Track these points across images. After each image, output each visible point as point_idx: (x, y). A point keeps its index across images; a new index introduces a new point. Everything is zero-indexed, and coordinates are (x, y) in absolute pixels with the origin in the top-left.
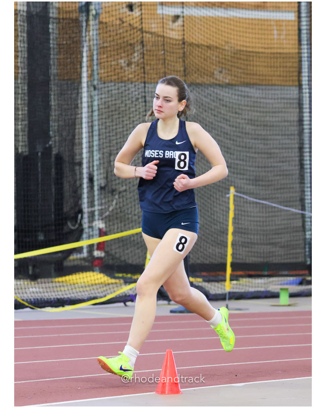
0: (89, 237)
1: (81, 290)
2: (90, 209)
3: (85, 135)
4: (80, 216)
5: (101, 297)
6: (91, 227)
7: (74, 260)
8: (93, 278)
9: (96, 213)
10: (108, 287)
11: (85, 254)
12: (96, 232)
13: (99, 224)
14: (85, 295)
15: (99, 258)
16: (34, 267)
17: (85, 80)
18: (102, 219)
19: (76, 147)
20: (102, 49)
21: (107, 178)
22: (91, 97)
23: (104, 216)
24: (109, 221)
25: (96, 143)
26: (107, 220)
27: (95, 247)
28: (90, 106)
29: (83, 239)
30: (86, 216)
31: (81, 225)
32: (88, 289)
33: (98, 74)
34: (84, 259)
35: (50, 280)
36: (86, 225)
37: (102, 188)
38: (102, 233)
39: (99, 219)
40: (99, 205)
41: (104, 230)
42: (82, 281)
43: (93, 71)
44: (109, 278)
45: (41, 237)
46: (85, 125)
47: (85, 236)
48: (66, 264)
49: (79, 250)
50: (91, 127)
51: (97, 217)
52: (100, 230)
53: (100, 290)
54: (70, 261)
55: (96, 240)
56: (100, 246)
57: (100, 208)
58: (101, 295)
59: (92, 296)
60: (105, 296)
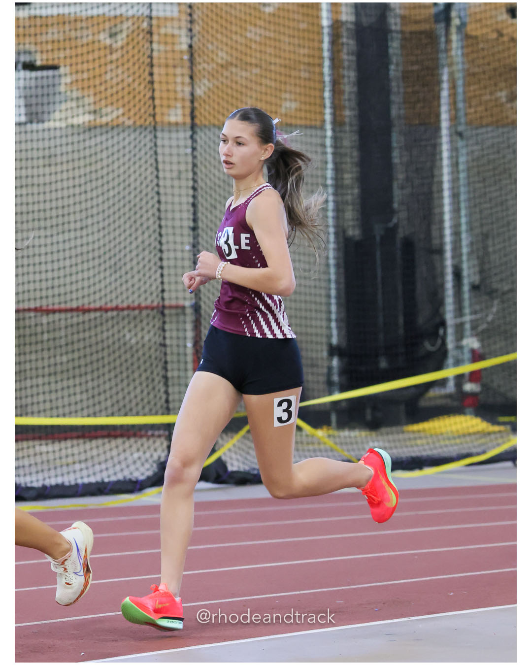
0: (458, 363)
1: (447, 442)
2: (459, 320)
3: (447, 208)
4: (441, 332)
5: (478, 454)
6: (459, 348)
7: (435, 398)
8: (464, 425)
9: (468, 326)
10: (488, 439)
11: (451, 388)
12: (467, 355)
13: (472, 343)
14: (453, 451)
15: (473, 395)
16: (374, 409)
17: (445, 124)
18: (477, 335)
19: (434, 227)
20: (470, 76)
21: (481, 272)
22: (454, 150)
23: (480, 328)
24: (489, 337)
25: (463, 220)
26: (483, 336)
27: (467, 378)
28: (455, 165)
29: (448, 367)
30: (450, 331)
31: (444, 343)
32: (458, 441)
33: (466, 114)
34: (450, 396)
35: (399, 428)
36: (450, 345)
37: (475, 288)
38: (476, 357)
39: (472, 336)
40: (471, 314)
41: (481, 351)
42: (449, 429)
43: (456, 110)
44: (489, 424)
45: (383, 364)
46: (446, 193)
47: (450, 361)
48: (423, 403)
49: (443, 382)
50: (455, 196)
51: (468, 332)
52: (473, 351)
53: (476, 443)
54: (430, 399)
55: (467, 368)
56: (474, 376)
57: (473, 317)
58: (479, 450)
59: (464, 452)
60: (484, 452)
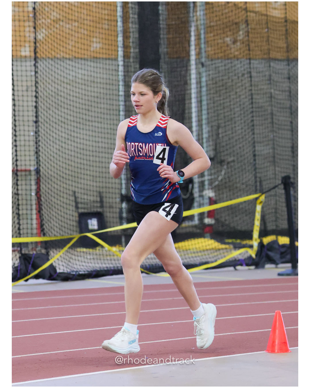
0: (200, 205)
1: (193, 255)
2: (201, 179)
3: (194, 110)
4: (190, 186)
5: (212, 262)
6: (201, 196)
7: (186, 227)
8: (204, 244)
9: (206, 183)
10: (218, 253)
11: (196, 221)
12: (207, 201)
13: (209, 193)
14: (197, 260)
15: (210, 226)
17: (193, 58)
18: (212, 189)
19: (186, 121)
20: (209, 29)
21: (215, 150)
22: (199, 74)
23: (214, 185)
24: (219, 190)
25: (204, 117)
26: (217, 189)
27: (206, 215)
28: (199, 82)
29: (194, 208)
30: (196, 185)
31: (192, 194)
32: (200, 254)
33: (205, 52)
34: (195, 226)
36: (196, 194)
38: (212, 202)
39: (209, 189)
40: (208, 175)
41: (214, 198)
42: (194, 247)
43: (200, 49)
44: (219, 244)
46: (194, 100)
47: (195, 204)
49: (190, 218)
50: (200, 102)
51: (206, 187)
52: (210, 199)
53: (211, 256)
54: (183, 228)
55: (207, 209)
56: (211, 214)
57: (210, 177)
58: (213, 260)
59: (204, 261)
60: (216, 261)
